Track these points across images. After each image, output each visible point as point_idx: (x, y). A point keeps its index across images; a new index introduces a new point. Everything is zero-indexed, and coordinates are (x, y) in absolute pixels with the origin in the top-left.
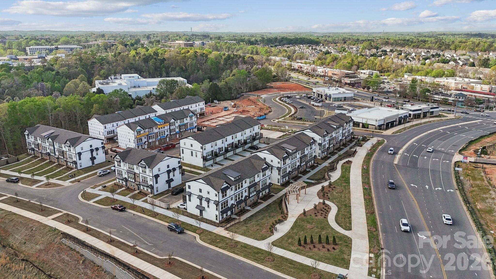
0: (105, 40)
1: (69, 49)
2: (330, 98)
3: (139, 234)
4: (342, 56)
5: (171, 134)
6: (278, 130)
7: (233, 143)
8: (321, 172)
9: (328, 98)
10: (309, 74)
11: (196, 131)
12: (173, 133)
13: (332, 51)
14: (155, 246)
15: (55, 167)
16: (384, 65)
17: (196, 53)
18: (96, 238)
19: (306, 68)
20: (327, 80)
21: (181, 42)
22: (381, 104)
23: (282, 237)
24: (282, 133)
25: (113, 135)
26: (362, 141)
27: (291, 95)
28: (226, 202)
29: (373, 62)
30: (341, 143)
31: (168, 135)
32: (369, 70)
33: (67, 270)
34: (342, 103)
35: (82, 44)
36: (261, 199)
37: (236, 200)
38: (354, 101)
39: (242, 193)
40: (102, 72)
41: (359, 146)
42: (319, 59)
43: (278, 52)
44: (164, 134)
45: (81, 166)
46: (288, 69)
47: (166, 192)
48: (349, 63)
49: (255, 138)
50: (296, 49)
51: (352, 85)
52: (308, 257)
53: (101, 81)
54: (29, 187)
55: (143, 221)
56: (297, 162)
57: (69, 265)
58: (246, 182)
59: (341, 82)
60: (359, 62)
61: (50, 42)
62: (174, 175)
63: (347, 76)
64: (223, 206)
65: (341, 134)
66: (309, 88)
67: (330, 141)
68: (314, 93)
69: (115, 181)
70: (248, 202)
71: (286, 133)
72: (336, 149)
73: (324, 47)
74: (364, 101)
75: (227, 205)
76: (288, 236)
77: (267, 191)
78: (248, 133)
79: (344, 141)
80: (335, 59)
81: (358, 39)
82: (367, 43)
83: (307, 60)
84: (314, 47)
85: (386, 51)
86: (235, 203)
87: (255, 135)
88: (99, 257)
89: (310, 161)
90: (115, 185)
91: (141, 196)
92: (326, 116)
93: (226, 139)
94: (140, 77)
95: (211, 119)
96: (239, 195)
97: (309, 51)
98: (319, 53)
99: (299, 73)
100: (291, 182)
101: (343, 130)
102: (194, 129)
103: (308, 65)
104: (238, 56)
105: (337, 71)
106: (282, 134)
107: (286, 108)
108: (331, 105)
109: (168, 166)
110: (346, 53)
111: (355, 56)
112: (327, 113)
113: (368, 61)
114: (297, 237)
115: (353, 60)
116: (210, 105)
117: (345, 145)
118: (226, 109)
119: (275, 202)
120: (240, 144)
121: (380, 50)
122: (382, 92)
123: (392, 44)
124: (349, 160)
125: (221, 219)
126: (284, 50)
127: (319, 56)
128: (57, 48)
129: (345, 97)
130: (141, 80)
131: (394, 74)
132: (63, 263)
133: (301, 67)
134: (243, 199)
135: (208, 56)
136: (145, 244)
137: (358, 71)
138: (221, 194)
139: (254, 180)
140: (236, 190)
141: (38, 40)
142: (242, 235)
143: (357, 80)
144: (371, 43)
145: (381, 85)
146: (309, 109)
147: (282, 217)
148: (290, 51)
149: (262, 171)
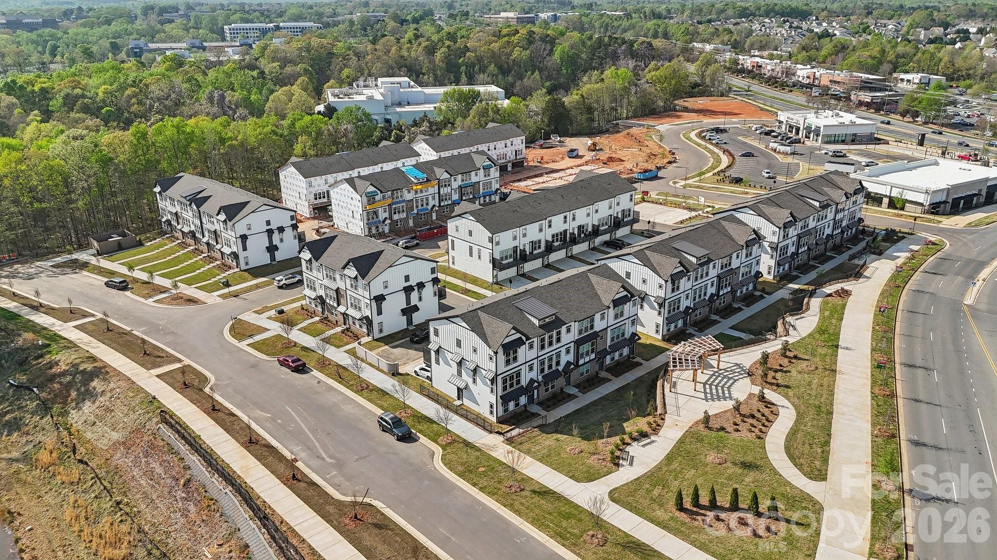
0: (368, 12)
1: (298, 30)
2: (818, 135)
3: (314, 431)
4: (859, 42)
5: (442, 204)
6: (678, 206)
7: (565, 231)
8: (767, 315)
9: (812, 135)
10: (776, 82)
11: (497, 200)
12: (446, 203)
13: (836, 32)
14: (340, 465)
15: (201, 262)
16: (959, 62)
17: (530, 35)
18: (225, 430)
19: (769, 66)
20: (817, 94)
21: (511, 15)
22: (943, 153)
23: (638, 479)
24: (686, 211)
25: (325, 200)
26: (884, 240)
27: (726, 126)
28: (515, 375)
29: (933, 55)
30: (830, 244)
31: (434, 206)
32: (920, 75)
33: (154, 497)
34: (846, 147)
35: (325, 19)
36: (609, 370)
37: (542, 370)
38: (876, 144)
39: (558, 355)
40: (346, 72)
41: (874, 253)
42: (803, 48)
43: (713, 34)
44: (427, 204)
45: (247, 264)
46: (729, 69)
47: (400, 335)
48: (874, 58)
49: (619, 222)
50: (753, 28)
51: (877, 107)
52: (695, 546)
53: (337, 91)
54: (143, 300)
55: (334, 399)
56: (709, 285)
57: (159, 483)
58: (568, 331)
59: (848, 99)
60: (898, 56)
61: (268, 16)
62: (420, 299)
63: (866, 86)
64: (508, 384)
65: (832, 222)
66: (771, 111)
67: (800, 238)
68: (781, 122)
69: (304, 302)
70: (575, 376)
71: (697, 213)
72: (815, 259)
73: (820, 24)
74: (900, 144)
75: (518, 382)
76: (655, 477)
77: (626, 351)
78: (603, 210)
79: (838, 240)
80: (842, 49)
81: (902, 7)
82: (924, 13)
83: (777, 50)
84: (796, 24)
85: (967, 31)
86: (540, 378)
87: (620, 216)
88: (213, 480)
89: (742, 284)
90: (303, 309)
91: (346, 339)
92: (801, 178)
93: (550, 222)
94: (412, 83)
95: (536, 176)
96: (550, 359)
97: (784, 32)
98: (804, 35)
99: (753, 78)
100: (690, 334)
101: (837, 212)
102: (493, 197)
103: (775, 61)
104: (619, 41)
105: (841, 75)
106: (686, 214)
107: (710, 155)
108: (818, 152)
109: (407, 278)
110: (869, 37)
111: (890, 42)
112: (805, 171)
113: (920, 54)
114: (675, 485)
115: (884, 51)
116: (542, 145)
117: (838, 249)
118: (573, 154)
119: (640, 380)
120: (582, 235)
121: (954, 29)
122: (950, 124)
123: (984, 17)
124: (842, 289)
125: (501, 413)
126: (725, 30)
127: (805, 41)
128: (278, 28)
129: (855, 135)
130: (413, 90)
131: (984, 84)
132: (151, 480)
133: (761, 66)
134: (560, 368)
135: (557, 41)
136: (319, 457)
137: (895, 75)
138: (502, 357)
139: (592, 327)
140: (543, 347)
141: (248, 12)
142: (541, 460)
143: (889, 96)
144: (931, 14)
145: (948, 107)
146: (762, 159)
147: (649, 424)
148: (740, 32)
149: (615, 306)
